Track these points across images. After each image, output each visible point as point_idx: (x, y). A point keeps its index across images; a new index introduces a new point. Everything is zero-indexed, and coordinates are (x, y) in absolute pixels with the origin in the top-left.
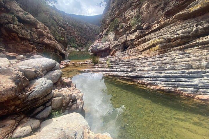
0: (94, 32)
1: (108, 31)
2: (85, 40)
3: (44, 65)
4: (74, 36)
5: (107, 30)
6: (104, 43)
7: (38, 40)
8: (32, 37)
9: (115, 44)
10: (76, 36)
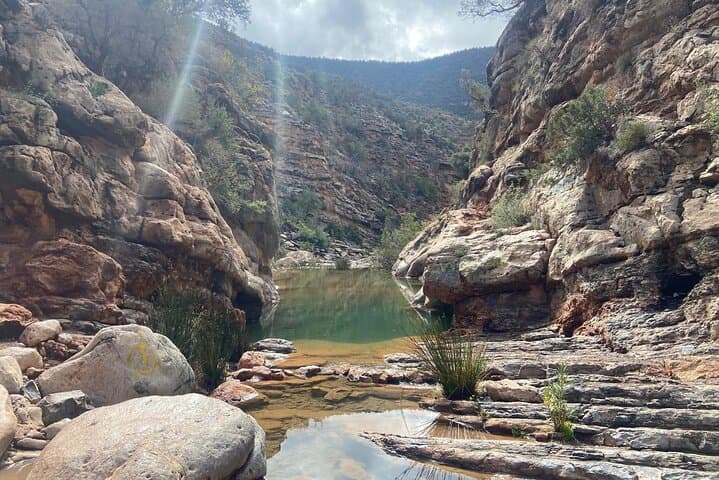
0: (433, 149)
1: (531, 159)
2: (373, 199)
3: (196, 457)
4: (312, 179)
5: (527, 152)
6: (508, 239)
7: (136, 220)
8: (109, 208)
9: (588, 252)
10: (328, 179)
